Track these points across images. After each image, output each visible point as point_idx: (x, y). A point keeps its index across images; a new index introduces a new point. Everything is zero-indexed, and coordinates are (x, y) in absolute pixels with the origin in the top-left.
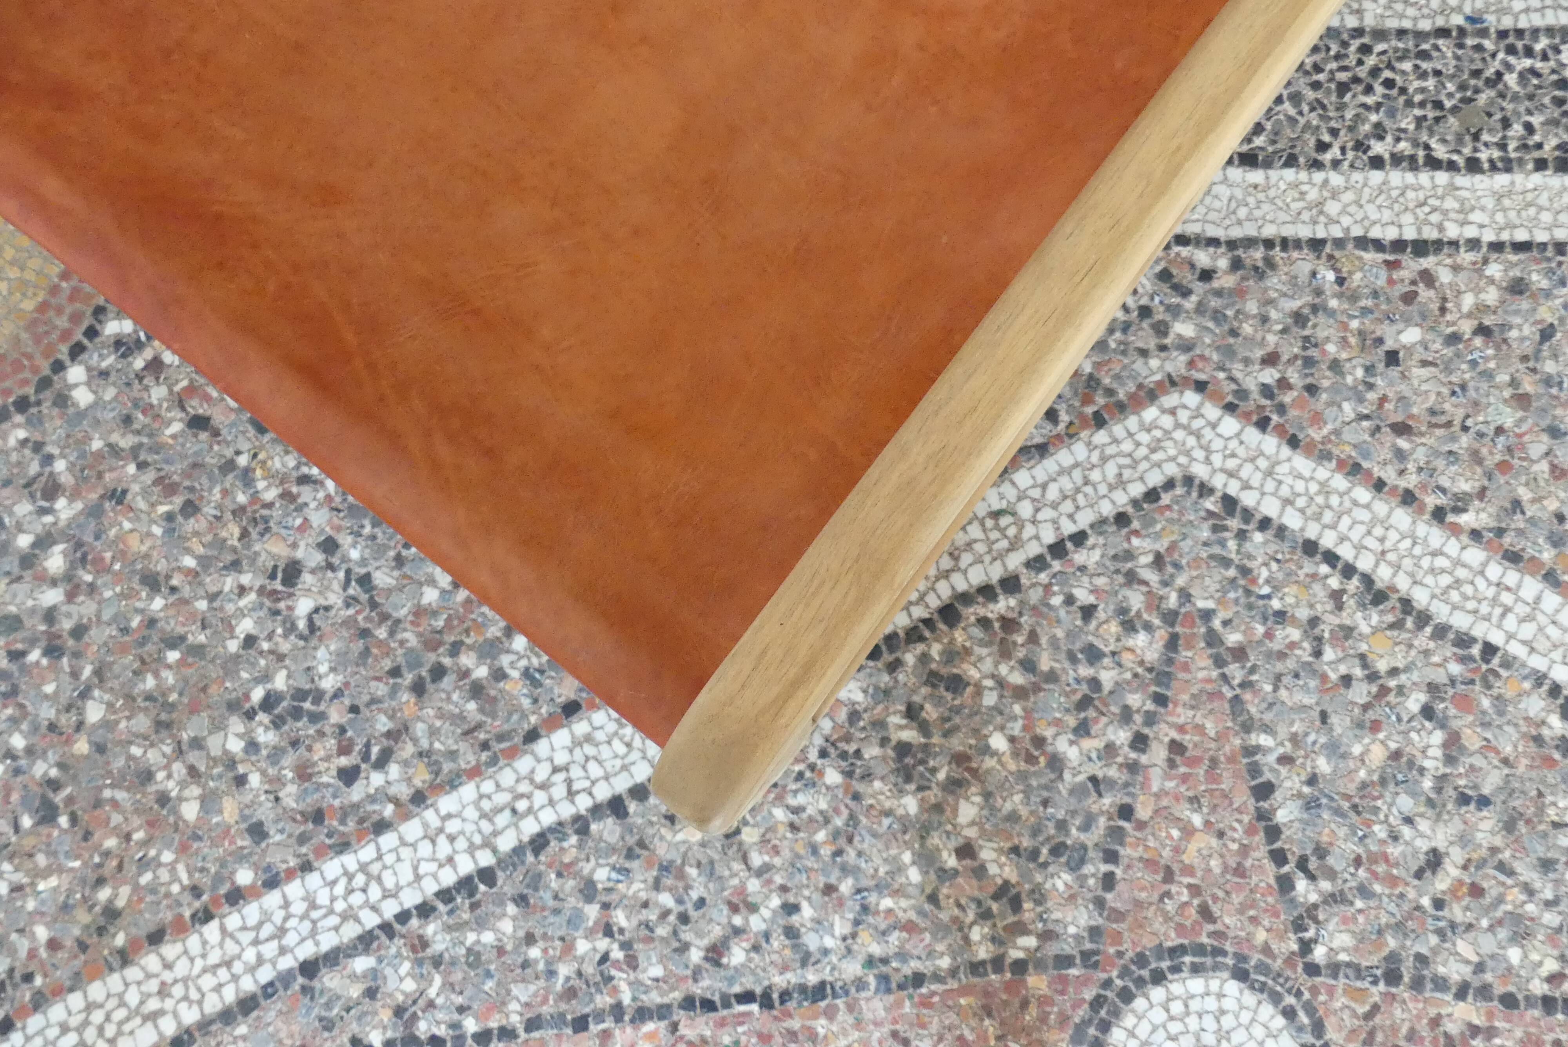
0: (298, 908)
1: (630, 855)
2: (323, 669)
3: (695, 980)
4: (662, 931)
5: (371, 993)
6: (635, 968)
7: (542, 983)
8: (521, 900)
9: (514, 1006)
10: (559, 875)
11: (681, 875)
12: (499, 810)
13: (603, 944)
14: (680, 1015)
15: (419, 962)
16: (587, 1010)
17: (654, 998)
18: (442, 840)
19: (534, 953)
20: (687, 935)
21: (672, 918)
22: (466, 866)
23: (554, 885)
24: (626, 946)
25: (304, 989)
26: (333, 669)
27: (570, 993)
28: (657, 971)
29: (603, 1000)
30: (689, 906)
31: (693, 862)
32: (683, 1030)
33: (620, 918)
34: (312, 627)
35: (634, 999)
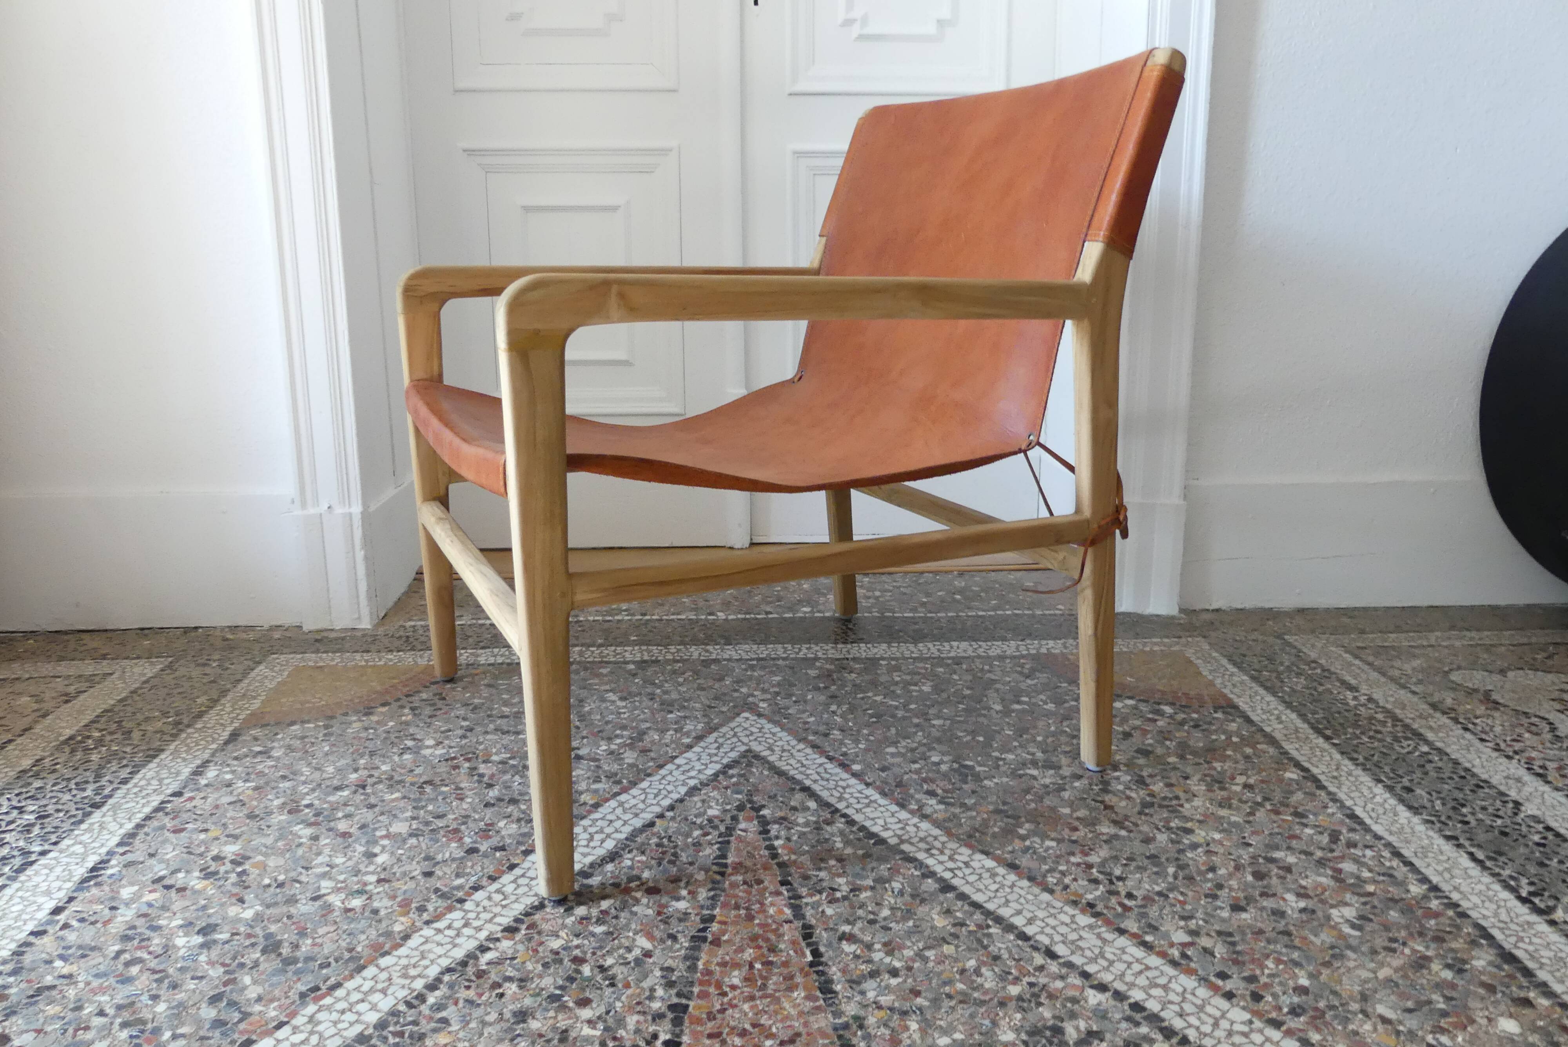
0: (841, 783)
1: (913, 896)
2: (996, 780)
3: (825, 929)
4: (860, 912)
5: (794, 809)
6: (830, 902)
7: (811, 866)
8: (867, 855)
9: (793, 857)
10: (889, 869)
11: (905, 919)
12: (927, 843)
13: (845, 889)
14: (798, 924)
15: (816, 822)
16: (795, 885)
17: (809, 912)
18: (900, 825)
19: (832, 862)
20: (859, 924)
21: (872, 917)
22: (885, 835)
23: (882, 867)
24: (845, 898)
25: (794, 789)
26: (997, 784)
27: (806, 878)
28: (829, 911)
29: (804, 891)
30: (883, 923)
31: (918, 923)
32: (786, 926)
33: (864, 895)
34: (1021, 776)
35: (807, 904)
